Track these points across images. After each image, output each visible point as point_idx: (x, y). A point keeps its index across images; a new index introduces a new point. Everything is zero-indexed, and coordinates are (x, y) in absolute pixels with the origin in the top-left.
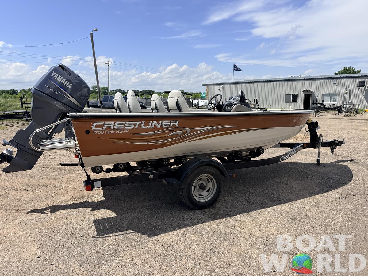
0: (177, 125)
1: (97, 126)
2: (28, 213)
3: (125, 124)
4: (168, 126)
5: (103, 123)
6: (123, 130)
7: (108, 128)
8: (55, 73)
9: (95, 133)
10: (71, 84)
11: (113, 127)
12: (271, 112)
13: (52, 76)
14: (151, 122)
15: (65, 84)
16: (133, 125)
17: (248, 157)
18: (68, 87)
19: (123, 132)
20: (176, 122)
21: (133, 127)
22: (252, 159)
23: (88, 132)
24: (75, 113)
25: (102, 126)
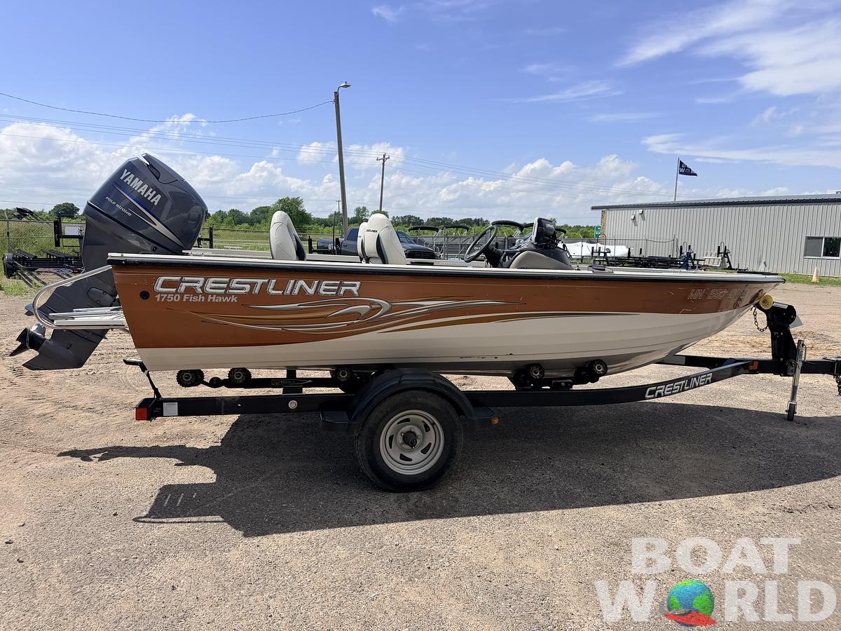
0: (356, 293)
1: (165, 285)
2: (61, 455)
3: (228, 283)
4: (335, 293)
5: (179, 278)
6: (225, 295)
7: (190, 290)
8: (129, 173)
9: (161, 298)
10: (159, 196)
11: (202, 288)
12: (615, 272)
13: (122, 178)
14: (292, 281)
15: (145, 196)
16: (248, 287)
17: (565, 381)
18: (152, 201)
19: (224, 301)
20: (354, 285)
21: (247, 290)
22: (575, 387)
23: (145, 295)
24: (119, 255)
25: (175, 285)
